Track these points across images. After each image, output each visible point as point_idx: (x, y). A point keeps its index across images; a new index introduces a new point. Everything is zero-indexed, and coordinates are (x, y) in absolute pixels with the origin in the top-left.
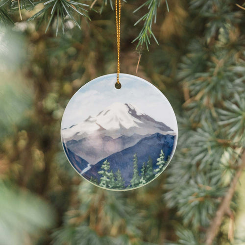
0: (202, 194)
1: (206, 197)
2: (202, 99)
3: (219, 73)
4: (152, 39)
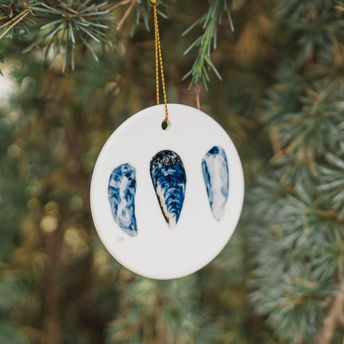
0: (300, 294)
1: (305, 298)
2: (295, 151)
3: (318, 114)
4: (211, 73)
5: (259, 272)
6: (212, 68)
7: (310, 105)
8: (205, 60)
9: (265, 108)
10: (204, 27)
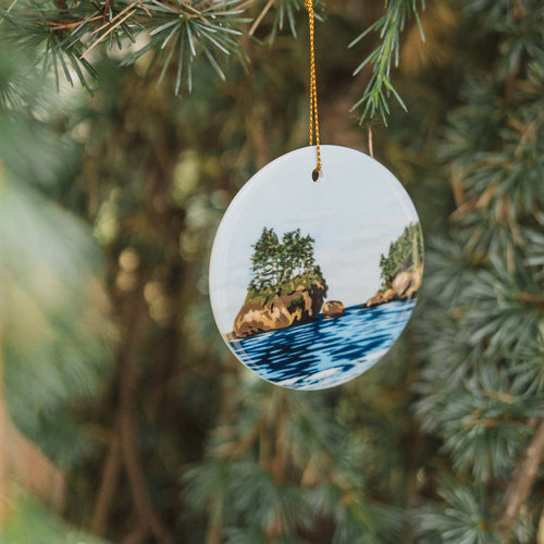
0: (494, 413)
2: (491, 205)
4: (391, 100)
5: (428, 373)
6: (392, 93)
7: (515, 142)
8: (383, 83)
9: (442, 138)
10: (382, 36)
